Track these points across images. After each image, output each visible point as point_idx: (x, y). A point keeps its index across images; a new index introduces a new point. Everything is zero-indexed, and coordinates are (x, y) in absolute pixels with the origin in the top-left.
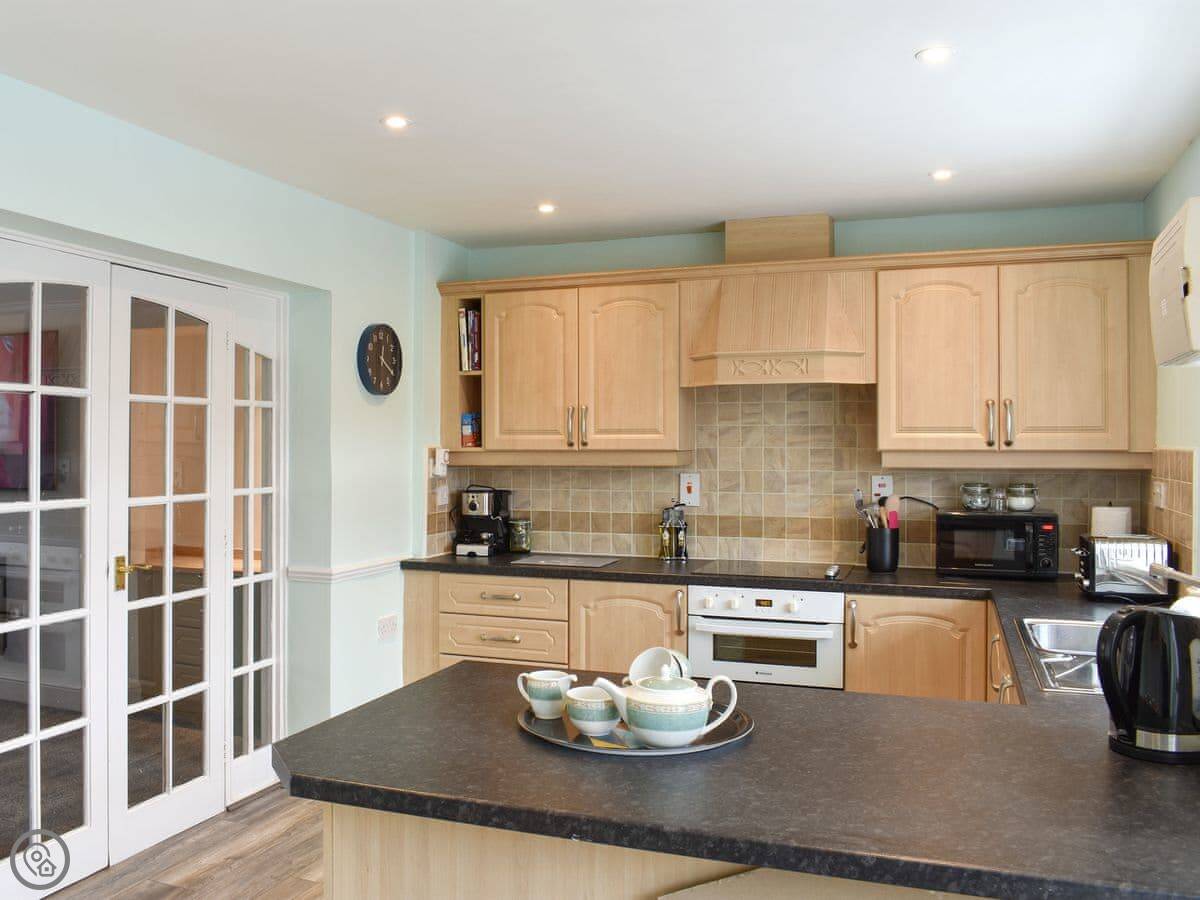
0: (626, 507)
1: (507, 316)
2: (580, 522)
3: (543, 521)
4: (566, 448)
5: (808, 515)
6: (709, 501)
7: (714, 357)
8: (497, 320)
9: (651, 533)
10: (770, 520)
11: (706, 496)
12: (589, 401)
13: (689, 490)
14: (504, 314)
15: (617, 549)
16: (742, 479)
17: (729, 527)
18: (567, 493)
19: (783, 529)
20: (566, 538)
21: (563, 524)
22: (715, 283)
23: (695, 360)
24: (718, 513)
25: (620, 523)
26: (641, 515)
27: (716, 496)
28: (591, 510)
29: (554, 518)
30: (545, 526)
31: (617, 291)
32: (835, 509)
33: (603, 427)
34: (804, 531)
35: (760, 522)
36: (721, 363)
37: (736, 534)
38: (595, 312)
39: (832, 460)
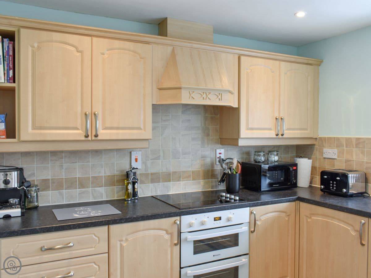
0: (100, 172)
1: (39, 47)
2: (71, 184)
3: (46, 185)
4: (83, 138)
5: (190, 169)
6: (146, 165)
7: (180, 88)
8: (30, 49)
9: (115, 186)
10: (175, 173)
11: (144, 163)
12: (98, 110)
13: (136, 160)
14: (36, 45)
15: (94, 198)
16: (161, 154)
17: (155, 178)
18: (61, 166)
19: (180, 177)
20: (61, 194)
21: (59, 185)
22: (170, 49)
23: (160, 89)
24: (150, 171)
25: (96, 182)
26: (109, 176)
27: (149, 163)
28: (78, 176)
29: (53, 183)
30: (46, 188)
31: (117, 43)
32: (202, 165)
33: (108, 125)
34: (189, 177)
35: (170, 174)
36: (183, 91)
37: (159, 182)
38: (103, 54)
39: (200, 142)
